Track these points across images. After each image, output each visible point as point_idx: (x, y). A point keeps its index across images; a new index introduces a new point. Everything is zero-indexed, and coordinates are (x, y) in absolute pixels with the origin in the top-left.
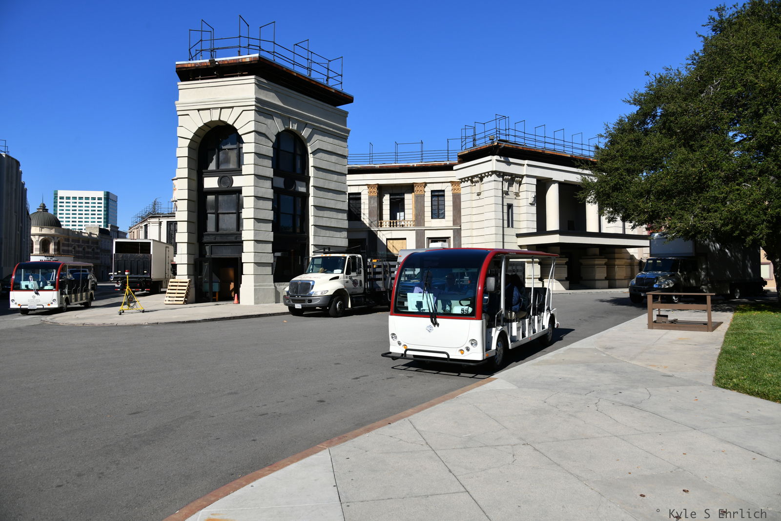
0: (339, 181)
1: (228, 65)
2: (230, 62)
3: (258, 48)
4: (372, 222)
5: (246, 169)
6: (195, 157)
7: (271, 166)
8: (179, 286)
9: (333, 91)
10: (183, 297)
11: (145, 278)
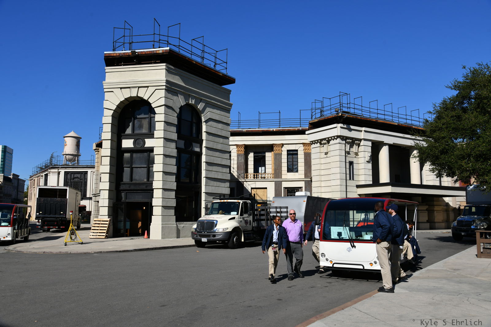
0: (224, 143)
1: (145, 55)
2: (147, 53)
3: (166, 42)
4: (239, 175)
5: (157, 134)
6: (116, 124)
7: (175, 132)
8: (102, 224)
9: (221, 75)
10: (105, 233)
11: (61, 217)
